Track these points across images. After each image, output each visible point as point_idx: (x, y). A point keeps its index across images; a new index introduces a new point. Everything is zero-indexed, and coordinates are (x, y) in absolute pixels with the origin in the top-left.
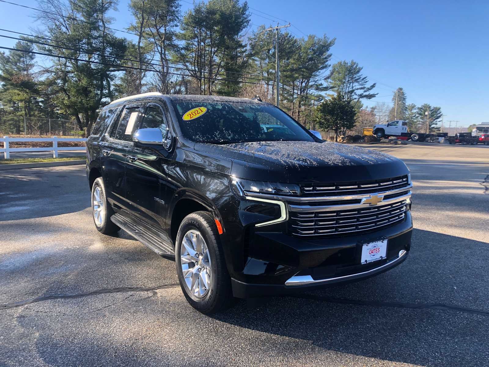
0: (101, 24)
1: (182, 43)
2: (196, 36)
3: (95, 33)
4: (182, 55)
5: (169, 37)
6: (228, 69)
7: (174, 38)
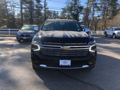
0: (78, 3)
1: (99, 6)
2: (104, 3)
3: (76, 6)
4: (99, 9)
5: (96, 4)
6: (113, 11)
7: (97, 4)
